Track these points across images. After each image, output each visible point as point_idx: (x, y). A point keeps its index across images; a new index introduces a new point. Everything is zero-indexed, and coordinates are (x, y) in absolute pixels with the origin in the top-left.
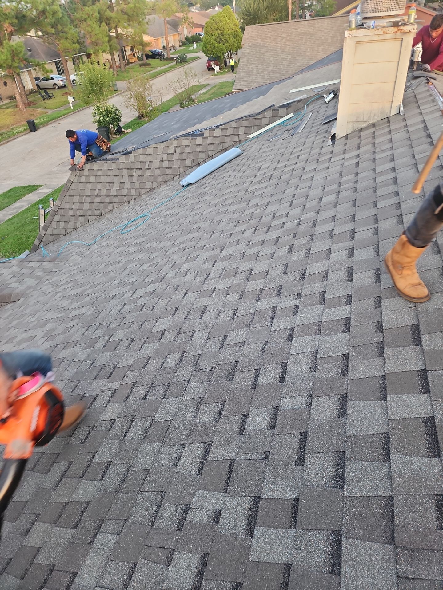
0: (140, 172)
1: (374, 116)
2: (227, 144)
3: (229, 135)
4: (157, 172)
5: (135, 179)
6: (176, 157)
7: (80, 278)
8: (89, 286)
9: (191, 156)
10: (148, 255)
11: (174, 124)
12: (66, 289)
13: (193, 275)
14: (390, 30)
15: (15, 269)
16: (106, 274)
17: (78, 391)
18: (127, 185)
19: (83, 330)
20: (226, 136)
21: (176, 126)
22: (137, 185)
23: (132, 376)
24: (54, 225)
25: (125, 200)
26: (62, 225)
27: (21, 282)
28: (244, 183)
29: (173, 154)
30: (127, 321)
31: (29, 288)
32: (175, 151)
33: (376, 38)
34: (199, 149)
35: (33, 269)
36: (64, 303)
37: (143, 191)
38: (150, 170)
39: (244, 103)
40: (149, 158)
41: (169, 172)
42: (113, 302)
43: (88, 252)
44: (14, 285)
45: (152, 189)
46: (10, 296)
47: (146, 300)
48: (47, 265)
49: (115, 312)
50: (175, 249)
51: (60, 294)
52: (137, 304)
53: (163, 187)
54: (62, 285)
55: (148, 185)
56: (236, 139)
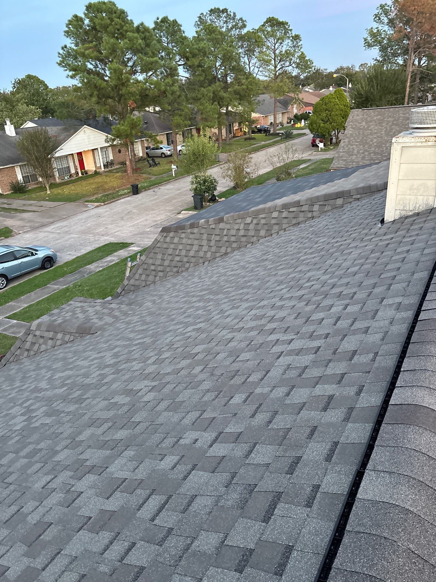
0: (218, 238)
1: (419, 207)
2: (301, 219)
3: (303, 211)
4: (233, 239)
5: (212, 243)
6: (251, 227)
7: (148, 319)
8: (153, 324)
9: (266, 227)
10: (204, 304)
11: (257, 198)
12: (136, 326)
13: (232, 318)
14: (431, 139)
15: (98, 308)
16: (169, 316)
17: (129, 387)
18: (205, 248)
19: (142, 352)
20: (301, 212)
21: (258, 200)
22: (213, 249)
23: (168, 379)
24: (137, 276)
25: (201, 261)
26: (143, 277)
27: (101, 319)
28: (300, 253)
29: (249, 224)
30: (175, 346)
31: (106, 324)
32: (252, 222)
33: (419, 144)
34: (274, 221)
35: (113, 310)
36: (132, 335)
37: (218, 255)
38: (226, 237)
39: (325, 183)
40: (228, 226)
41: (243, 239)
42: (169, 335)
43: (160, 301)
44: (96, 321)
45: (226, 254)
46: (90, 328)
47: (193, 334)
48: (124, 307)
49: (168, 341)
50: (226, 300)
51: (130, 329)
52: (186, 336)
53: (235, 252)
54: (133, 323)
55: (223, 250)
56: (310, 215)
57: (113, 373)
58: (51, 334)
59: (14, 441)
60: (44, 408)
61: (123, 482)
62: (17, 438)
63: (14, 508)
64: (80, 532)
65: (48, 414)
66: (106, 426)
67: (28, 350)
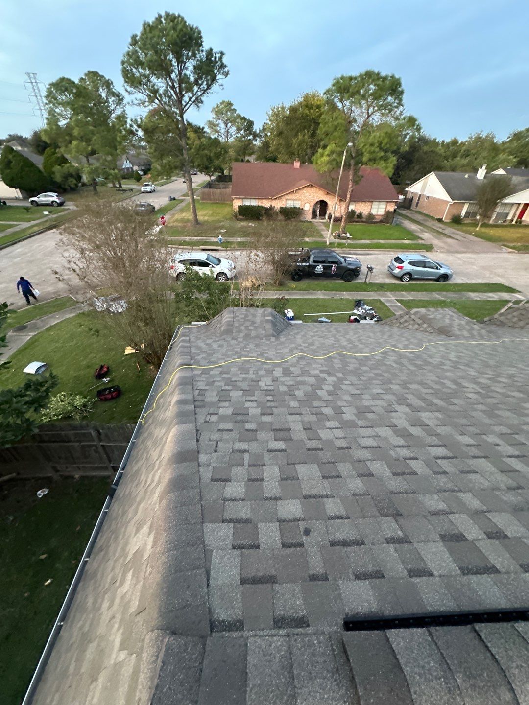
8: (503, 355)
17: (459, 381)
19: (482, 367)
48: (483, 332)
57: (452, 367)
58: (420, 322)
59: (371, 363)
60: (395, 358)
61: (425, 426)
62: (374, 363)
63: (358, 392)
64: (388, 428)
65: (395, 362)
66: (430, 391)
67: (400, 323)
